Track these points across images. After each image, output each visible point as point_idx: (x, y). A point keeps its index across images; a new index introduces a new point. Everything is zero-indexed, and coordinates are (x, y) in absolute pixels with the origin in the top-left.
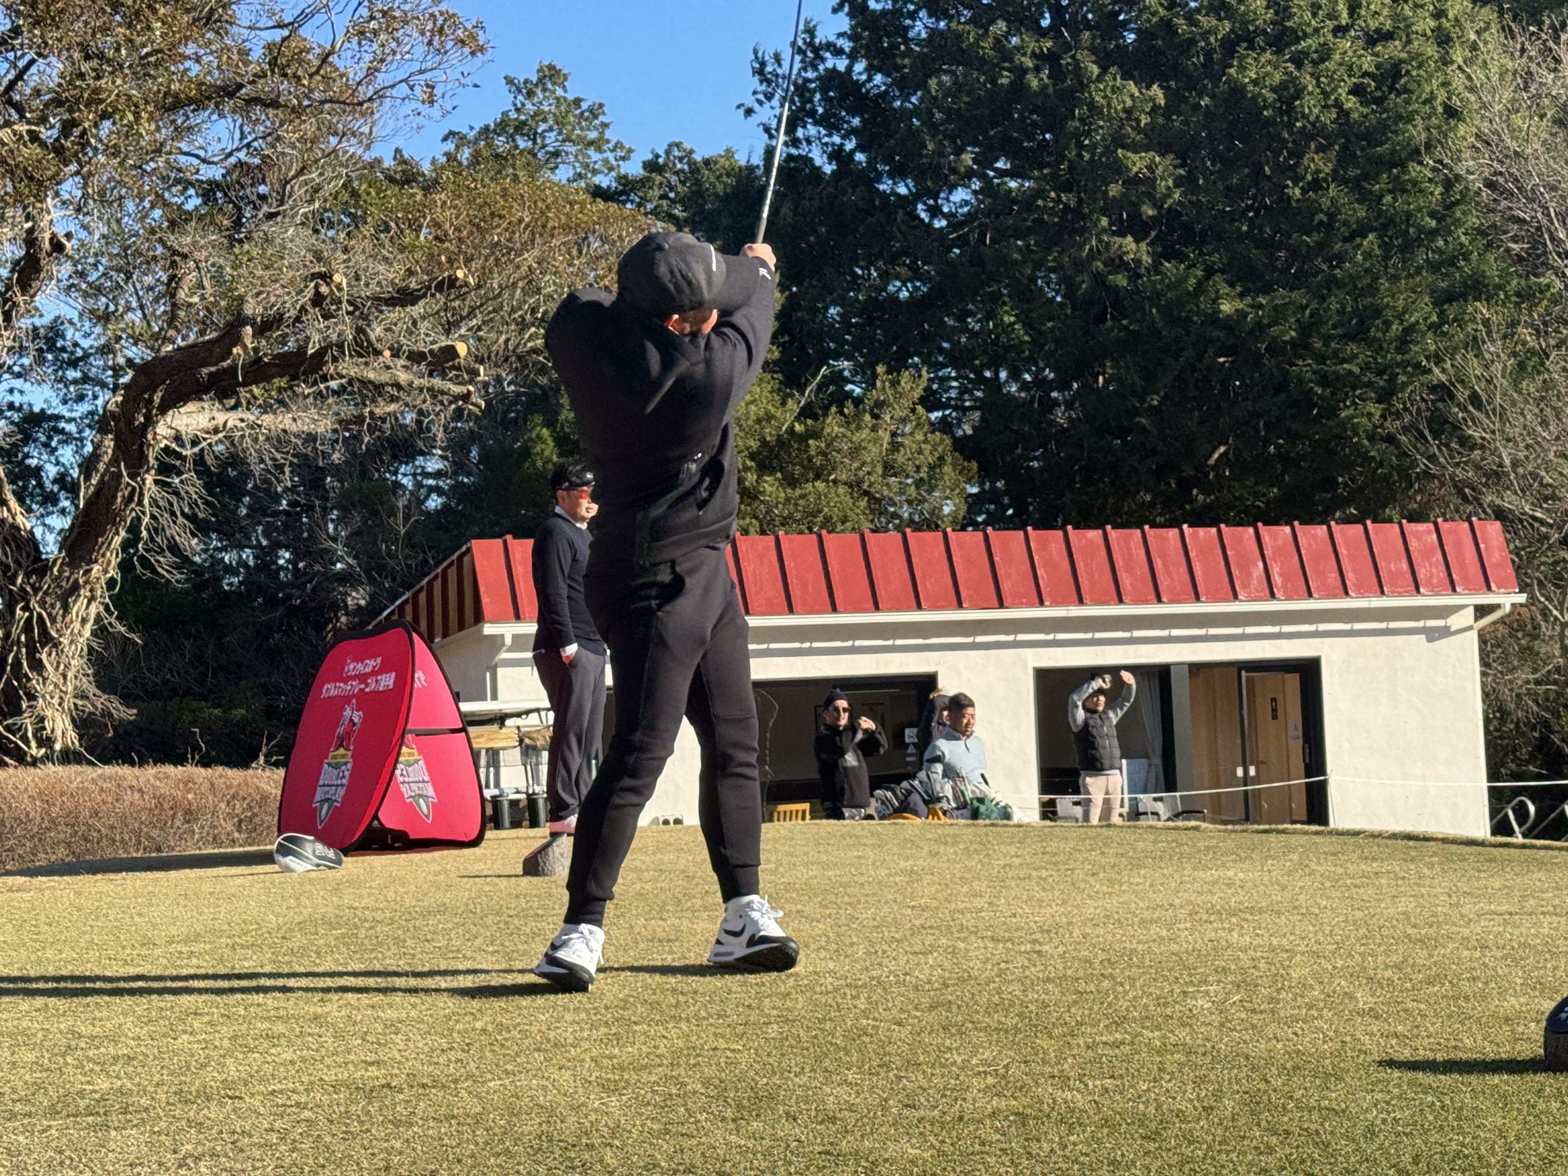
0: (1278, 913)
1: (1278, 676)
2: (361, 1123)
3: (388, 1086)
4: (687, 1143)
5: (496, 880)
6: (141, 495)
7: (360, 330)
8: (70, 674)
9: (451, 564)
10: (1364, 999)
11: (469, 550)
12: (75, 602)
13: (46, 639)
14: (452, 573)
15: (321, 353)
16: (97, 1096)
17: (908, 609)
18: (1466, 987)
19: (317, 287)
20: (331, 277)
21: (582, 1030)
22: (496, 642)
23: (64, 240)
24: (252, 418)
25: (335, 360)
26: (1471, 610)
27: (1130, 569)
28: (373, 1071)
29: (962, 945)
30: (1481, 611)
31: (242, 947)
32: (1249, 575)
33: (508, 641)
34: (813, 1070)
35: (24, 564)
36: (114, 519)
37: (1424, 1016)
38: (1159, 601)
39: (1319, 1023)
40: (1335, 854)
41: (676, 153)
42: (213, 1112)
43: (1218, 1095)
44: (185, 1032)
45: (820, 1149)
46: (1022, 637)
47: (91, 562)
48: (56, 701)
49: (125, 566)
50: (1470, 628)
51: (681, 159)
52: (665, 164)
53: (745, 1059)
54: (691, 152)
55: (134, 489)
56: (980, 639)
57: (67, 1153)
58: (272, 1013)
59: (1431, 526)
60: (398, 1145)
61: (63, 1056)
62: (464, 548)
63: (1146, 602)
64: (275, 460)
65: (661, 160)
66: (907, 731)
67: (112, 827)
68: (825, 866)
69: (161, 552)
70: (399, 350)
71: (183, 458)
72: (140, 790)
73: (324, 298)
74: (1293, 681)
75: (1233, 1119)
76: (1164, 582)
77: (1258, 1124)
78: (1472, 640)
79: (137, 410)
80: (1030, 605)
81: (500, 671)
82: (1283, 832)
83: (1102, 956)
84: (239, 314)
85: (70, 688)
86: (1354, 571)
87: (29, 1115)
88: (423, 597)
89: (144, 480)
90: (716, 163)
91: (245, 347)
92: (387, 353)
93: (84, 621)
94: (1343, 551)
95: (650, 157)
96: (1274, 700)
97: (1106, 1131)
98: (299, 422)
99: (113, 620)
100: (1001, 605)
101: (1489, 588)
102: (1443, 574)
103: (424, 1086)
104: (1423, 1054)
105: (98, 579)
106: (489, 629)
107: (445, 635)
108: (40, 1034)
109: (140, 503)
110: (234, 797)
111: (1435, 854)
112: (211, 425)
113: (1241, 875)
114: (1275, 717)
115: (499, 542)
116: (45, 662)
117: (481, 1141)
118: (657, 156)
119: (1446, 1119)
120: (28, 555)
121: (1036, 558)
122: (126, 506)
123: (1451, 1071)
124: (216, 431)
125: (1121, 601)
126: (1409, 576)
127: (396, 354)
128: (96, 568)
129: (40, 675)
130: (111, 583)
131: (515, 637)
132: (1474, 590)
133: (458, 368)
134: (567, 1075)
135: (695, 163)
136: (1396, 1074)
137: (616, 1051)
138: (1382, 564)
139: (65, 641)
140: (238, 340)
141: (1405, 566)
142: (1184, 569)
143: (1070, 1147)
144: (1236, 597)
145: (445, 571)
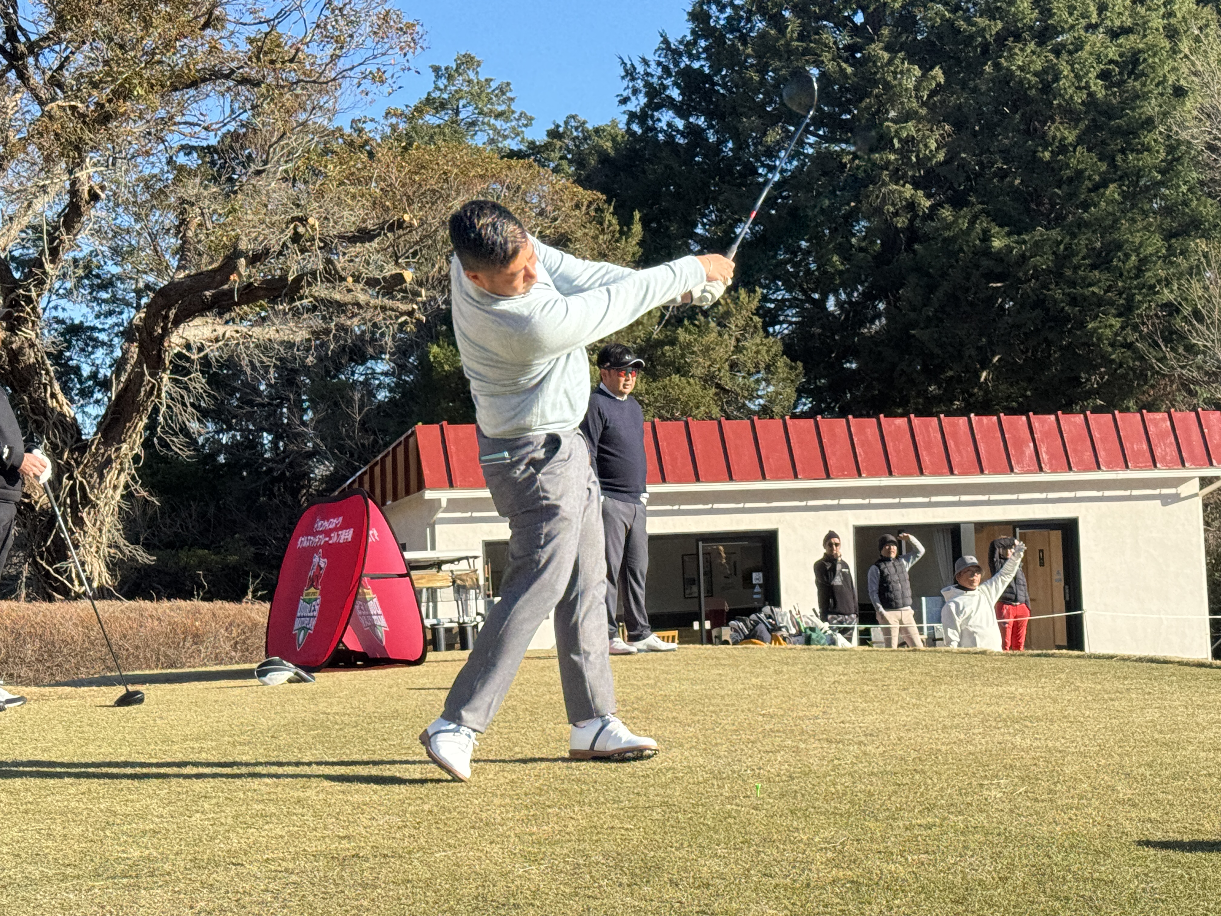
0: (1052, 721)
1: (1045, 532)
2: (337, 885)
3: (357, 856)
4: (593, 903)
5: (437, 691)
6: (160, 389)
7: (329, 261)
8: (105, 530)
9: (400, 443)
10: (1123, 791)
11: (413, 433)
12: (108, 473)
13: (86, 501)
14: (400, 450)
15: (298, 280)
16: (130, 862)
17: (756, 479)
18: (1205, 782)
19: (295, 228)
20: (306, 220)
21: (507, 812)
22: (435, 505)
23: (99, 191)
24: (245, 330)
25: (309, 284)
26: (1197, 482)
27: (928, 447)
28: (345, 844)
29: (803, 746)
30: (1205, 482)
31: (240, 744)
32: (1023, 453)
33: (444, 504)
34: (690, 846)
35: (69, 444)
36: (137, 408)
37: (1172, 805)
38: (952, 473)
39: (1090, 810)
40: (1094, 674)
41: (573, 124)
42: (220, 876)
43: (1011, 867)
44: (197, 812)
45: (698, 909)
46: (844, 501)
47: (120, 442)
48: (93, 549)
49: (147, 444)
50: (1196, 495)
51: (576, 129)
52: (564, 133)
53: (636, 836)
54: (584, 123)
55: (154, 385)
56: (811, 503)
57: (108, 908)
58: (266, 797)
59: (1166, 415)
60: (365, 903)
61: (103, 830)
62: (410, 432)
63: (941, 474)
64: (262, 362)
65: (561, 130)
66: (754, 575)
67: (137, 647)
68: (694, 682)
69: (176, 434)
70: (359, 277)
71: (192, 362)
72: (159, 619)
73: (302, 236)
74: (1056, 536)
75: (1024, 888)
76: (955, 459)
77: (1044, 892)
78: (1197, 506)
79: (156, 324)
80: (850, 476)
81: (438, 527)
82: (1052, 656)
83: (914, 755)
84: (235, 249)
85: (104, 540)
86: (1105, 450)
87: (78, 877)
88: (377, 469)
89: (161, 378)
90: (604, 130)
91: (240, 275)
92: (350, 279)
93: (115, 487)
94: (1096, 435)
95: (553, 127)
96: (1041, 551)
97: (923, 896)
98: (281, 333)
99: (138, 487)
100: (828, 476)
101: (1211, 464)
102: (1175, 453)
103: (385, 856)
104: (1173, 836)
105: (126, 455)
106: (429, 495)
107: (395, 498)
108: (85, 812)
109: (159, 396)
110: (231, 624)
111: (1173, 674)
112: (213, 336)
113: (1021, 690)
114: (1042, 564)
115: (437, 426)
116: (86, 519)
117: (431, 901)
118: (558, 126)
119: (1194, 888)
120: (72, 437)
121: (855, 439)
122: (148, 398)
123: (1196, 850)
124: (217, 340)
125: (922, 473)
126: (1148, 455)
127: (357, 279)
128: (125, 446)
129: (81, 529)
130: (136, 459)
131: (449, 501)
132: (1201, 466)
133: (405, 291)
134: (496, 848)
135: (588, 131)
136: (1152, 852)
137: (535, 829)
138: (1126, 445)
139: (101, 504)
140: (234, 269)
141: (1145, 446)
142: (971, 448)
143: (895, 909)
144: (1012, 470)
145: (394, 449)
